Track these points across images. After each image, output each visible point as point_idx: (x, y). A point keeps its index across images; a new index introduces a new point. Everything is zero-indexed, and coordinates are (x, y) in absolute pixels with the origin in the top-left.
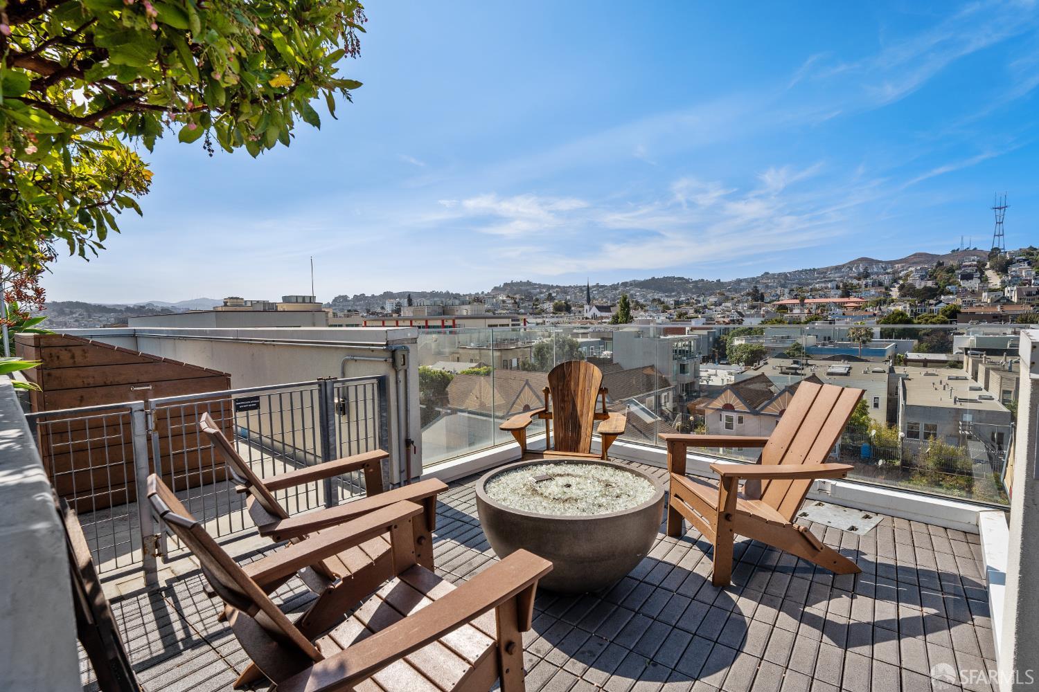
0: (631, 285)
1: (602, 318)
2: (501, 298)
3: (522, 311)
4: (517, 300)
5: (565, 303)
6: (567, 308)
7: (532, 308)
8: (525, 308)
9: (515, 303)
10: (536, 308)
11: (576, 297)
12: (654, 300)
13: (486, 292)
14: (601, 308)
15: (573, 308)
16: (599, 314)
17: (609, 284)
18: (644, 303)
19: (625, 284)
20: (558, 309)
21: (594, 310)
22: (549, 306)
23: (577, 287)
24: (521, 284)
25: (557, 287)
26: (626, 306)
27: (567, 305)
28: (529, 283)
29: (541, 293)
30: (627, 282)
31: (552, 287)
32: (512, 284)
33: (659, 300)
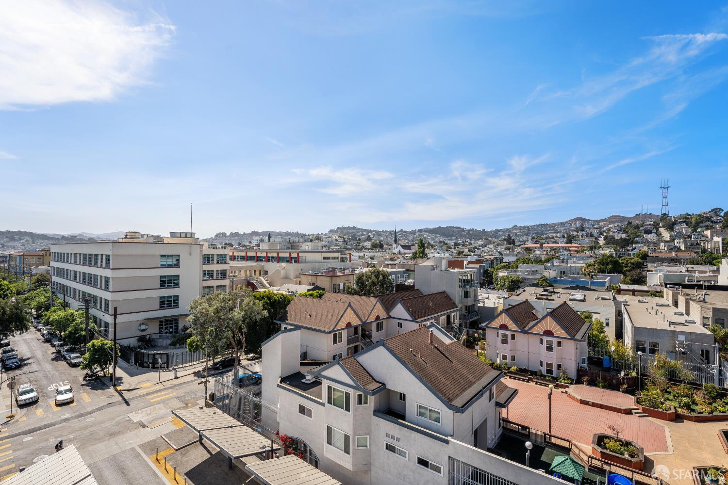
0: (425, 231)
1: (405, 253)
2: (334, 238)
3: (349, 247)
4: (346, 240)
5: (380, 242)
6: (381, 246)
7: (356, 245)
8: (351, 245)
9: (345, 241)
10: (359, 246)
11: (387, 239)
12: (440, 242)
13: (324, 234)
14: (404, 247)
15: (385, 246)
16: (403, 251)
17: (409, 230)
18: (434, 244)
19: (420, 231)
20: (374, 246)
21: (400, 248)
22: (368, 244)
23: (387, 232)
24: (349, 228)
25: (374, 231)
26: (422, 245)
27: (381, 244)
28: (354, 228)
29: (363, 235)
30: (422, 229)
31: (371, 231)
32: (343, 228)
33: (444, 242)
